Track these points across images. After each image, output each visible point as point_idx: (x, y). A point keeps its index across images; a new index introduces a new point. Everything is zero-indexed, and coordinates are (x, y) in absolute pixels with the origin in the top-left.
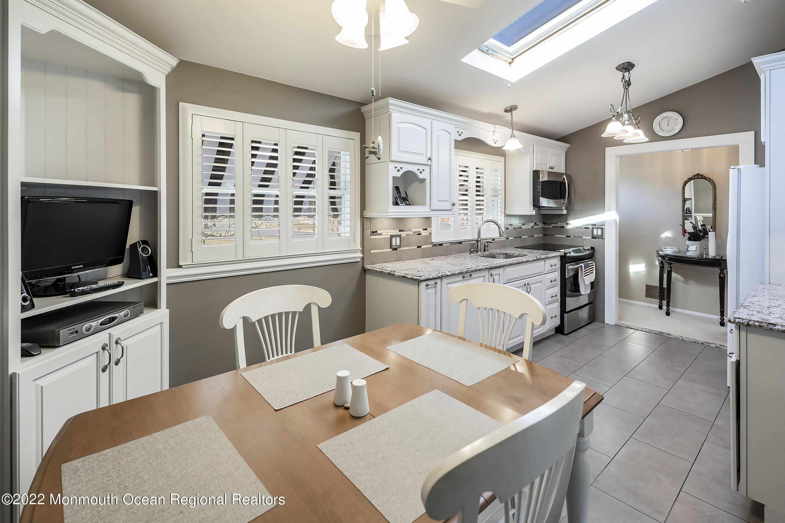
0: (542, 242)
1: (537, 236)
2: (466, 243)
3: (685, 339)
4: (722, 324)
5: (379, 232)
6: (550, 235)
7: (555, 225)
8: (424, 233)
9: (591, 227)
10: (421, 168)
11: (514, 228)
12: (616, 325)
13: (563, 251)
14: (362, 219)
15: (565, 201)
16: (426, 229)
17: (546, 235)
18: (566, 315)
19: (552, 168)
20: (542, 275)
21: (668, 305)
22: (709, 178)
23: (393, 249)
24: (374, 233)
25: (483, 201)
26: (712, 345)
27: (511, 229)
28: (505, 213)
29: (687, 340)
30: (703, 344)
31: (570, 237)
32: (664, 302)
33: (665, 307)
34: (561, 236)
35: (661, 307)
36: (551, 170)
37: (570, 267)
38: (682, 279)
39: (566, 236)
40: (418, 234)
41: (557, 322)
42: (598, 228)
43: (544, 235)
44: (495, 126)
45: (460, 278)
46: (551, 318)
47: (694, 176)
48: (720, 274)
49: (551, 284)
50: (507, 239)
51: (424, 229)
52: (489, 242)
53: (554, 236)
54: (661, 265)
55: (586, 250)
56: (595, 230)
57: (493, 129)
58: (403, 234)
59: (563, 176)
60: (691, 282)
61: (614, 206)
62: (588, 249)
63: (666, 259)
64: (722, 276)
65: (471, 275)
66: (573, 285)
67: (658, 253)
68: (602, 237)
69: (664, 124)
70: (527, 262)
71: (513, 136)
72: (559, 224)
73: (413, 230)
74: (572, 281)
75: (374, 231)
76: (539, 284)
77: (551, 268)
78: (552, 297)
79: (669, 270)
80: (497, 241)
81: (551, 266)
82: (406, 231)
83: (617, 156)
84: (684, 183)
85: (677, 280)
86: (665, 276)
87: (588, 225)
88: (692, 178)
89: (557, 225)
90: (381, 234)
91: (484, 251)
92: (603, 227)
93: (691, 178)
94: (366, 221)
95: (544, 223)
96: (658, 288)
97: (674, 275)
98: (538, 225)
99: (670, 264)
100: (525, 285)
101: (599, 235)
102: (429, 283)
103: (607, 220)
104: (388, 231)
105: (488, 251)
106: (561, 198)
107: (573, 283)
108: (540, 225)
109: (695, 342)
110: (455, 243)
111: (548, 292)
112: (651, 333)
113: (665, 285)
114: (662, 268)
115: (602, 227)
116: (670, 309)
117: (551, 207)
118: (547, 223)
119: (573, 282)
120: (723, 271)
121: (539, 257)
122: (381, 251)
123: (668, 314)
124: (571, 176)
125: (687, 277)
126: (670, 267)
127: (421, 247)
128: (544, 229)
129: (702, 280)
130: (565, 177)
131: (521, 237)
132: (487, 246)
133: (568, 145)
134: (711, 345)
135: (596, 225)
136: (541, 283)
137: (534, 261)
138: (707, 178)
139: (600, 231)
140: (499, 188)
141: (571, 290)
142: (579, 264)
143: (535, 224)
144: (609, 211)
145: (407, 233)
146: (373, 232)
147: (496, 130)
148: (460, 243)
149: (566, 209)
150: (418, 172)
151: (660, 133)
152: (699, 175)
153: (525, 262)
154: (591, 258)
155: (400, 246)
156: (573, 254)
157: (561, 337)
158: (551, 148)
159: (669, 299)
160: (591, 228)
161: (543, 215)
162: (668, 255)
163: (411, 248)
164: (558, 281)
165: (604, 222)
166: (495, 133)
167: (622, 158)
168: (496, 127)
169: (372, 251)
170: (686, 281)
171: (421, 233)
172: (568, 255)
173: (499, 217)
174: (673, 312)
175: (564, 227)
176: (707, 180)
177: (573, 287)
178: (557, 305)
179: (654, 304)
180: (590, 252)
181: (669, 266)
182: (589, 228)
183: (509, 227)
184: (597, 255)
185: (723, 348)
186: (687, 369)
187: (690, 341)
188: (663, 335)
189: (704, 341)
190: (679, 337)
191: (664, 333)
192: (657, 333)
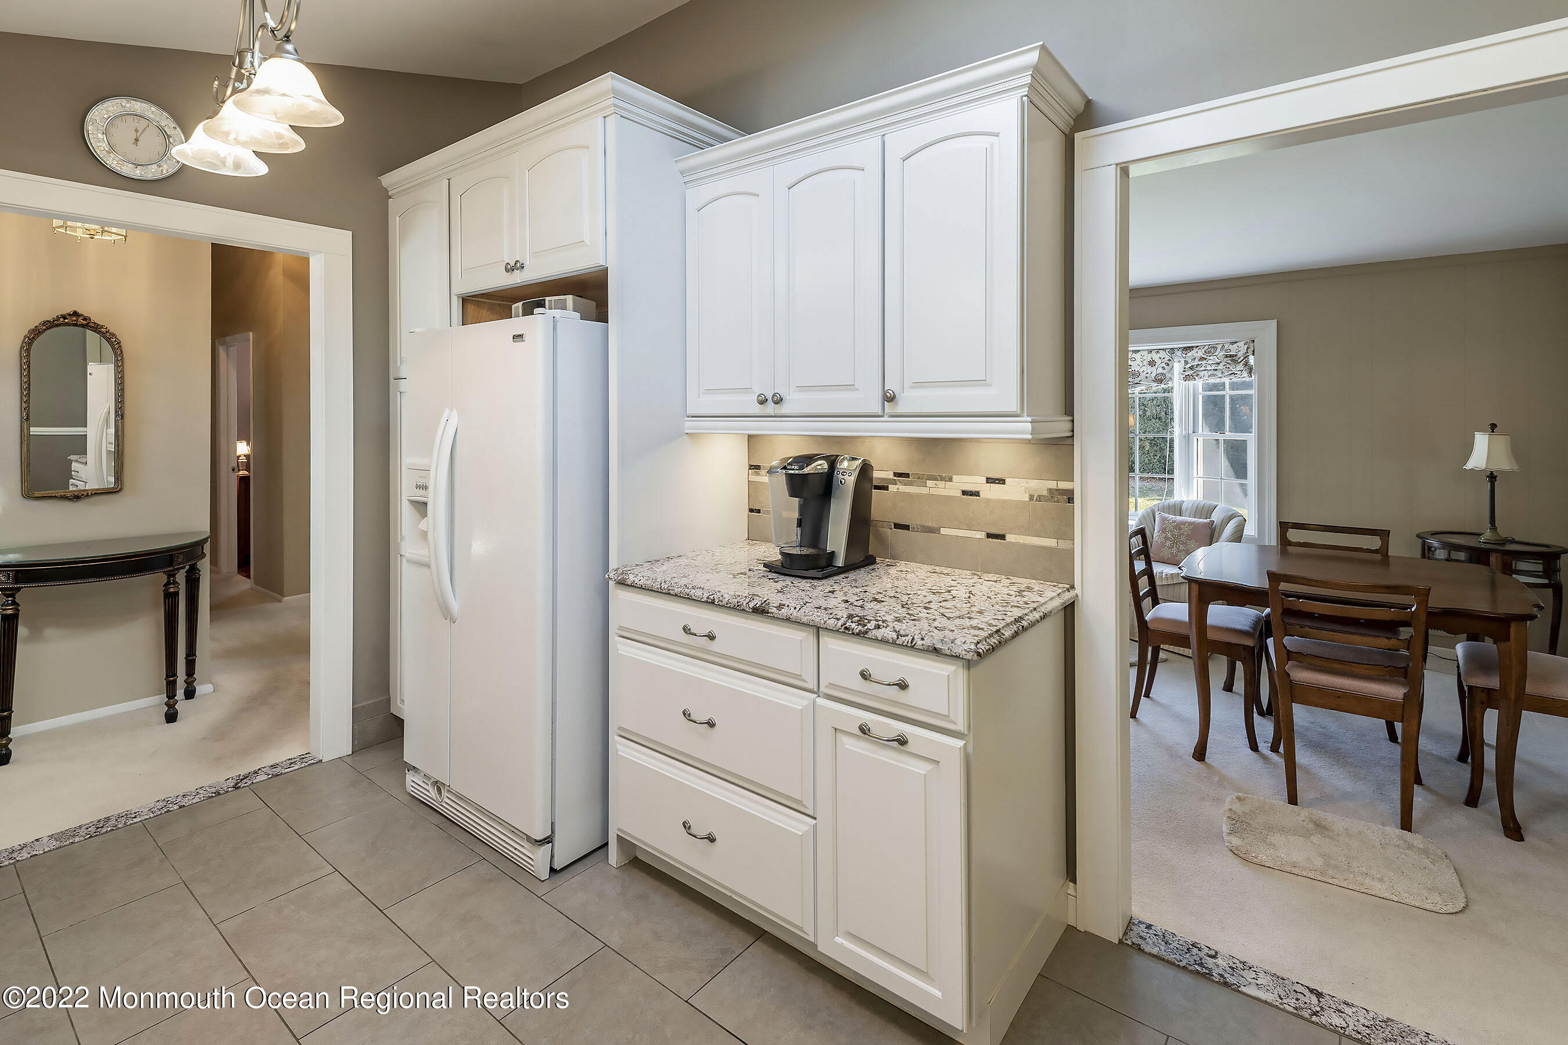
3: (185, 802)
22: (106, 328)
30: (239, 788)
47: (64, 317)
48: (165, 585)
69: (124, 132)
88: (56, 323)
93: (53, 320)
109: (218, 793)
120: (174, 576)
134: (258, 780)
138: (102, 327)
151: (110, 159)
176: (99, 332)
185: (286, 770)
186: (339, 873)
187: (202, 799)
188: (119, 828)
189: (229, 779)
190: (161, 804)
191: (108, 819)
192: (95, 832)
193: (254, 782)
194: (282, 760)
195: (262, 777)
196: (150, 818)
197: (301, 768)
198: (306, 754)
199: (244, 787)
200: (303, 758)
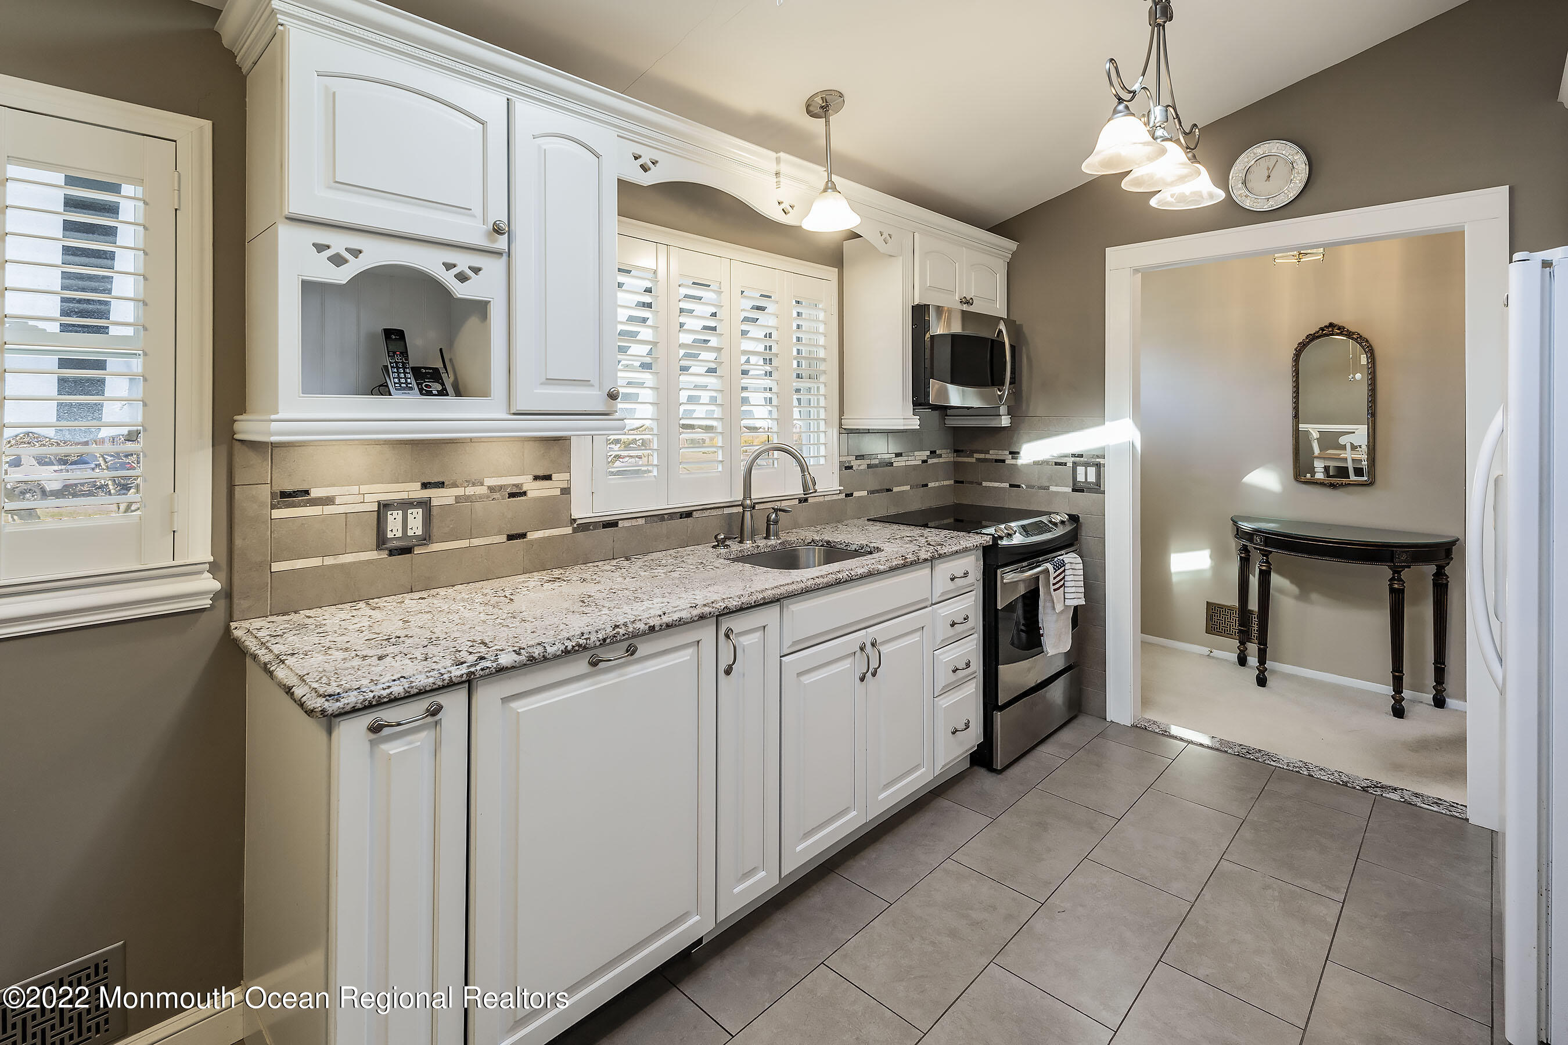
0: (950, 500)
1: (937, 484)
2: (707, 513)
3: (1317, 774)
4: (1399, 712)
5: (315, 493)
6: (972, 483)
7: (982, 456)
8: (536, 490)
9: (1070, 462)
10: (464, 261)
11: (869, 466)
12: (1135, 726)
13: (991, 530)
14: (223, 449)
15: (1004, 393)
16: (548, 478)
17: (962, 482)
18: (998, 716)
19: (968, 302)
20: (927, 607)
21: (1262, 660)
22: (1359, 334)
23: (390, 551)
24: (287, 497)
25: (770, 389)
26: (1392, 796)
27: (862, 467)
28: (841, 424)
29: (1322, 778)
30: (1367, 791)
31: (1019, 486)
32: (1253, 648)
33: (1253, 661)
34: (996, 485)
35: (1242, 661)
36: (965, 307)
37: (1008, 576)
38: (1294, 589)
39: (1010, 485)
40: (512, 495)
41: (974, 737)
42: (1087, 465)
43: (956, 482)
44: (779, 154)
45: (581, 666)
46: (953, 733)
47: (1322, 329)
48: (1390, 580)
49: (951, 632)
50: (847, 495)
51: (536, 478)
52: (781, 510)
53: (981, 484)
54: (1243, 555)
55: (1055, 524)
56: (1080, 470)
57: (773, 167)
58: (440, 497)
59: (998, 324)
60: (1314, 596)
61: (1127, 406)
62: (1063, 522)
63: (1256, 540)
64: (1396, 586)
65: (631, 651)
66: (1023, 628)
67: (1235, 522)
68: (1097, 488)
69: (1257, 181)
70: (870, 574)
71: (830, 187)
72: (993, 454)
73: (490, 482)
74: (1021, 617)
75: (289, 488)
76: (915, 638)
77: (951, 586)
78: (954, 671)
79: (1264, 568)
80: (816, 503)
81: (952, 579)
82: (455, 485)
83: (1136, 271)
84: (1297, 348)
85: (1281, 591)
86: (1254, 581)
87: (1066, 456)
88: (1316, 335)
89: (988, 456)
90: (329, 501)
91: (767, 537)
92: (1101, 461)
93: (1315, 333)
94: (241, 456)
95: (956, 451)
96: (1236, 611)
97: (1276, 579)
98: (940, 456)
99: (1266, 554)
100: (862, 649)
101: (1090, 483)
102: (388, 715)
103: (1110, 444)
104: (364, 488)
105: (777, 535)
106: (993, 384)
107: (1023, 625)
108: (947, 456)
109: (1345, 784)
110: (666, 516)
111: (941, 657)
112: (1226, 752)
113: (1253, 605)
114: (1245, 563)
115: (1097, 460)
116: (1267, 669)
117: (968, 408)
118: (962, 451)
119: (1022, 621)
120: (1399, 573)
121: (911, 558)
122: (329, 561)
123: (1262, 682)
124: (1021, 326)
125: (1305, 587)
126: (1267, 562)
127: (523, 536)
128: (956, 465)
129: (1341, 594)
130: (1002, 327)
131: (891, 490)
132: (776, 522)
133: (1013, 245)
134: (1388, 796)
135: (1081, 456)
136: (919, 634)
137: (892, 569)
138: (1354, 333)
139: (1092, 471)
140: (822, 354)
141: (1016, 642)
142: (1039, 566)
143: (933, 452)
144: (1113, 420)
145: (459, 491)
146: (284, 495)
147: (784, 168)
148: (689, 514)
149: (1008, 414)
150: (448, 279)
151: (1248, 201)
152: (1335, 326)
153: (862, 577)
154: (1071, 545)
155: (426, 538)
156: (1018, 539)
157: (985, 780)
158: (965, 247)
159: (1266, 645)
160: (1070, 464)
161: (955, 429)
162: (1261, 532)
163: (476, 542)
164: (976, 621)
165: (1103, 448)
166: (782, 179)
167: (1148, 275)
168: (780, 157)
169: (276, 567)
170: (1303, 596)
171: (524, 489)
172: (1004, 542)
173: (822, 435)
174: (1273, 672)
175: (1003, 461)
176: (1353, 339)
177: (1023, 635)
178: (972, 691)
179: (1227, 650)
180: (1068, 528)
181: (1263, 559)
182: (1065, 464)
183: (855, 464)
184: (1087, 535)
185: (1423, 805)
186: (1342, 908)
187: (1330, 780)
188: (1258, 761)
189: (1368, 780)
190: (1301, 764)
191: (1260, 751)
192: (1243, 754)
193: (1384, 795)
194: (1430, 795)
195: (1395, 796)
196: (1283, 768)
197: (1440, 812)
198: (1462, 805)
199: (1372, 793)
200: (1453, 806)
